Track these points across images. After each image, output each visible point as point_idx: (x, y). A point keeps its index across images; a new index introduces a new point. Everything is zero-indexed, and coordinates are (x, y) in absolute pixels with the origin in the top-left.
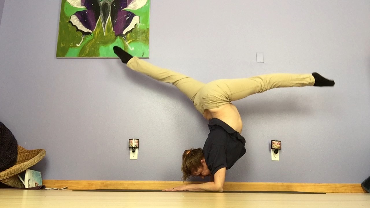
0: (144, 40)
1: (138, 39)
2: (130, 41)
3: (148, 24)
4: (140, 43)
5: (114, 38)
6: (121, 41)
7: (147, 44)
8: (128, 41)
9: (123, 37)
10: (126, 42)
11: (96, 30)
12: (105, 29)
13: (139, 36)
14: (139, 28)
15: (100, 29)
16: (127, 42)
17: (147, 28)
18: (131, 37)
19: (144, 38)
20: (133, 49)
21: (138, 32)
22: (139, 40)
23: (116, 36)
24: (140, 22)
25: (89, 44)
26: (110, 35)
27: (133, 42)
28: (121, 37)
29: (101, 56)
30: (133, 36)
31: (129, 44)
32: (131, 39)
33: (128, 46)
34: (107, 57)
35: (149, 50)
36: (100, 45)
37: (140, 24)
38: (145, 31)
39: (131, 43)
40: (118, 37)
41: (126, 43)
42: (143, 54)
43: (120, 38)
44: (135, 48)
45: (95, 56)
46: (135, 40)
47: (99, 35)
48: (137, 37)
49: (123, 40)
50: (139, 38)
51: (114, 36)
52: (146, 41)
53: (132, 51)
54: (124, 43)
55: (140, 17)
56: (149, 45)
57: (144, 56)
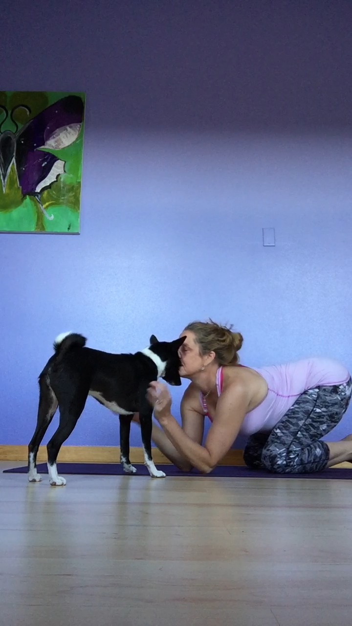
0: (72, 203)
1: (61, 201)
2: (47, 204)
3: (79, 174)
4: (64, 207)
5: (21, 198)
6: (33, 203)
7: (77, 211)
8: (45, 203)
9: (36, 197)
10: (41, 206)
12: (6, 183)
13: (64, 196)
14: (64, 182)
16: (42, 206)
17: (77, 182)
18: (50, 197)
19: (72, 199)
20: (53, 217)
21: (62, 189)
22: (63, 203)
23: (24, 195)
24: (65, 171)
26: (13, 194)
27: (53, 206)
30: (54, 196)
31: (45, 208)
32: (48, 202)
34: (8, 230)
35: (79, 219)
37: (65, 174)
38: (73, 187)
39: (49, 208)
42: (69, 226)
43: (31, 199)
46: (56, 202)
48: (59, 197)
49: (35, 203)
50: (63, 198)
52: (75, 204)
53: (52, 220)
54: (37, 208)
55: (65, 162)
56: (80, 211)
57: (71, 230)
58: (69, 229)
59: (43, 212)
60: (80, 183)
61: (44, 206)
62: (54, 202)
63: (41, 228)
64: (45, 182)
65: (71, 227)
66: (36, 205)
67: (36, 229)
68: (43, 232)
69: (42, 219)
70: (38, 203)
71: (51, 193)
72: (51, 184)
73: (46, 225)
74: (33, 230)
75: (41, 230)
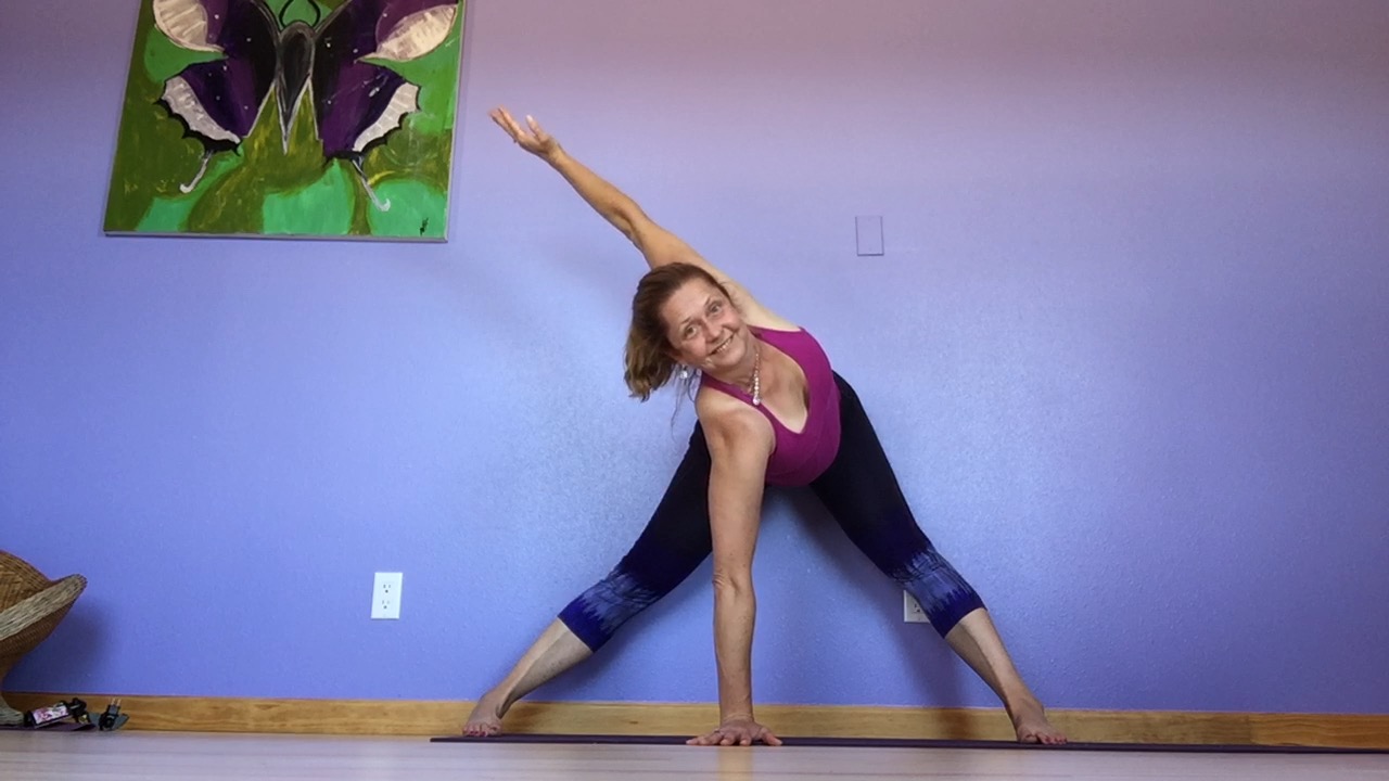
0: (431, 174)
1: (407, 170)
2: (377, 177)
3: (449, 115)
4: (414, 184)
5: (320, 164)
6: (347, 175)
7: (442, 192)
8: (372, 175)
9: (354, 162)
11: (258, 135)
12: (289, 132)
13: (415, 159)
14: (415, 129)
15: (270, 129)
16: (366, 180)
17: (443, 129)
18: (384, 163)
19: (432, 166)
20: (388, 205)
21: (410, 144)
22: (409, 175)
23: (328, 158)
24: (418, 107)
25: (227, 183)
26: (304, 155)
27: (390, 181)
29: (267, 232)
30: (393, 160)
32: (378, 172)
34: (289, 233)
35: (445, 210)
36: (267, 190)
37: (419, 114)
38: (436, 139)
39: (383, 184)
40: (336, 161)
42: (425, 224)
43: (342, 166)
45: (247, 231)
46: (397, 173)
47: (266, 154)
48: (404, 163)
49: (351, 174)
50: (412, 164)
52: (438, 177)
54: (356, 186)
55: (420, 88)
56: (449, 193)
57: (428, 233)
58: (422, 230)
60: (449, 133)
62: (390, 172)
63: (361, 226)
64: (374, 130)
65: (428, 226)
66: (354, 181)
67: (352, 229)
68: (367, 237)
69: (365, 212)
71: (386, 154)
72: (386, 135)
73: (374, 222)
74: (345, 232)
75: (361, 233)
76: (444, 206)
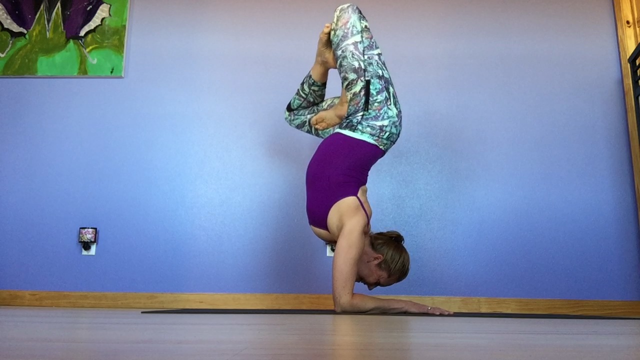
0: (115, 46)
1: (105, 44)
2: (91, 48)
3: (124, 18)
4: (108, 51)
5: (64, 42)
6: (76, 47)
7: (121, 54)
8: (88, 47)
9: (80, 41)
10: (84, 49)
11: (35, 29)
12: (50, 28)
13: (108, 39)
14: (108, 25)
15: (41, 26)
16: (86, 49)
17: (122, 25)
18: (94, 41)
19: (116, 42)
20: (95, 62)
21: (106, 32)
22: (106, 47)
23: (68, 39)
24: (110, 15)
25: (21, 52)
26: (56, 38)
27: (97, 50)
28: (76, 41)
29: (39, 74)
30: (98, 40)
31: (88, 52)
32: (91, 45)
33: (88, 55)
34: (49, 75)
35: (123, 63)
36: (40, 55)
37: (110, 18)
38: (118, 30)
39: (93, 51)
40: (71, 41)
41: (85, 51)
42: (113, 69)
43: (74, 43)
44: (98, 60)
45: (30, 74)
46: (100, 46)
47: (39, 39)
48: (103, 41)
49: (79, 47)
50: (106, 41)
51: (63, 39)
52: (119, 47)
53: (94, 64)
54: (81, 52)
55: (111, 6)
56: (124, 55)
57: (114, 74)
58: (112, 72)
59: (86, 56)
60: (125, 26)
61: (88, 50)
62: (97, 46)
63: (83, 72)
64: (89, 26)
65: (114, 71)
66: (80, 50)
67: (78, 74)
68: (86, 76)
69: (85, 64)
70: (81, 48)
71: (95, 37)
72: (95, 28)
73: (89, 69)
74: (76, 74)
75: (84, 74)
76: (122, 61)
